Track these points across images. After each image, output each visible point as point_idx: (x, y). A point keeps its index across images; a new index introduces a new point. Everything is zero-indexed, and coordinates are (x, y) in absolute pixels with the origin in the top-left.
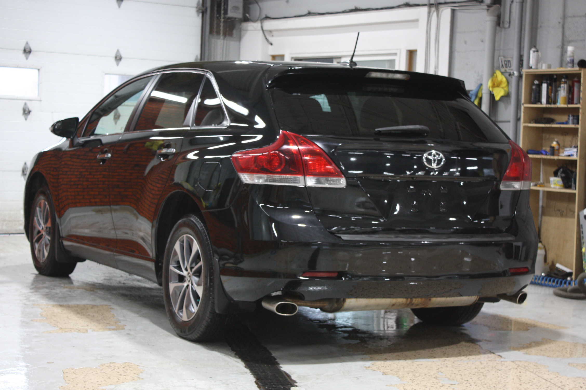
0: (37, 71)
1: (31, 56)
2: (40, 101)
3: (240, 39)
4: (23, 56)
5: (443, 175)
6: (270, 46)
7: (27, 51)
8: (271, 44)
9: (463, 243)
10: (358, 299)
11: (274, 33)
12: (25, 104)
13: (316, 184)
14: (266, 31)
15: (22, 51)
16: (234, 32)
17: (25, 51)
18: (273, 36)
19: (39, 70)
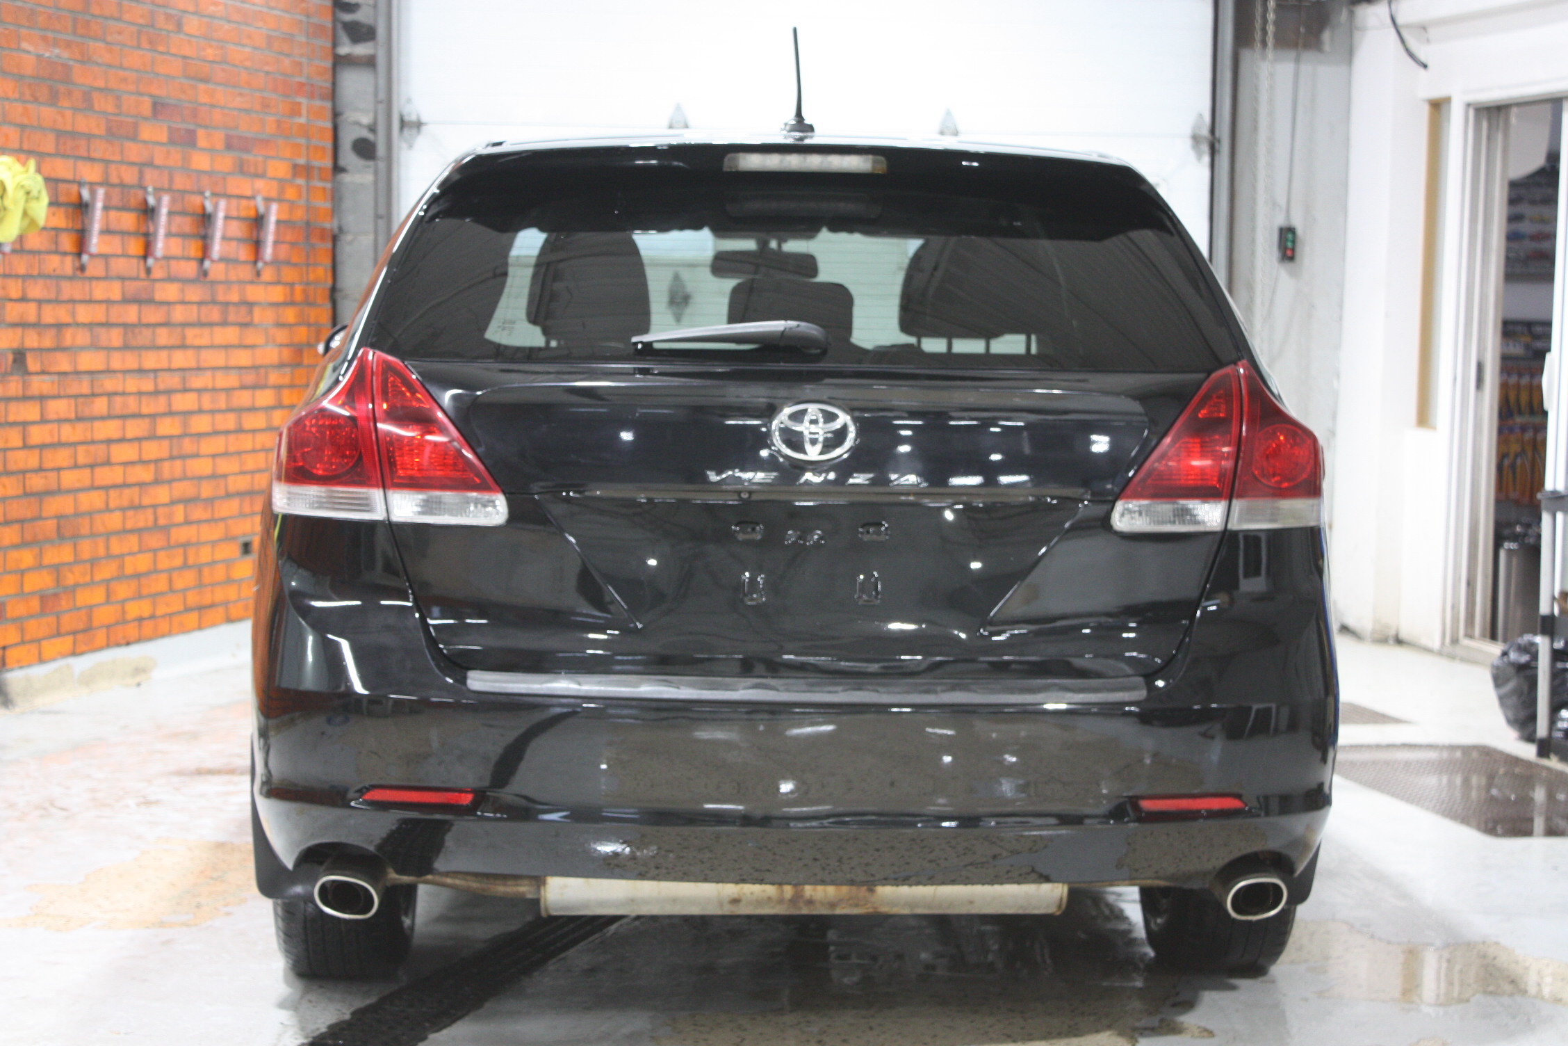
3: (1348, 54)
5: (851, 481)
6: (1422, 70)
8: (1425, 66)
9: (908, 710)
10: (593, 881)
11: (1433, 32)
13: (420, 513)
14: (1409, 26)
16: (1326, 36)
18: (1428, 41)
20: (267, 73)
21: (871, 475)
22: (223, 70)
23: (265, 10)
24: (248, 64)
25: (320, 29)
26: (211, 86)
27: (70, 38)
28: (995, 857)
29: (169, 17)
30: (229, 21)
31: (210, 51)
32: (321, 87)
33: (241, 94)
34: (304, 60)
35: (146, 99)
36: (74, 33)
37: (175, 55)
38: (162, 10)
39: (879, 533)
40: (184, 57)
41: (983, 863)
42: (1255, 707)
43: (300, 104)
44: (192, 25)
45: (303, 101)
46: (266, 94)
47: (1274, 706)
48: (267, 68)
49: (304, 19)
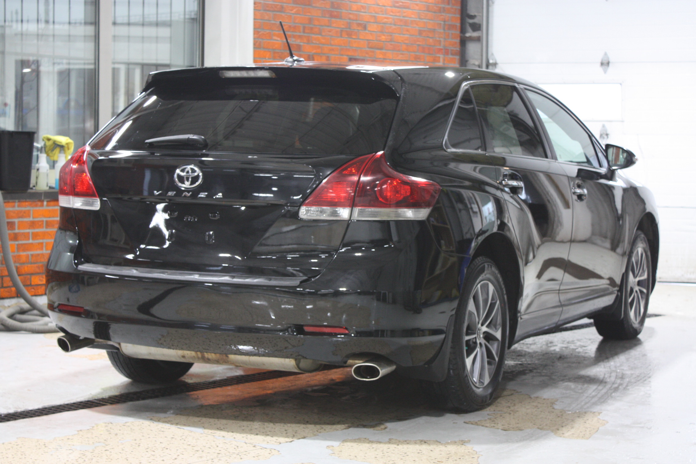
0: (620, 85)
1: (611, 69)
2: (623, 121)
4: (600, 69)
5: (199, 196)
7: (605, 64)
12: (604, 126)
15: (599, 64)
17: (602, 64)
19: (621, 84)
20: (419, 45)
21: (206, 193)
22: (391, 45)
23: (418, 20)
24: (406, 42)
25: (451, 27)
26: (384, 51)
27: (302, 34)
28: (286, 348)
29: (359, 25)
30: (395, 25)
31: (383, 37)
32: (452, 50)
33: (402, 54)
34: (442, 39)
35: (345, 57)
36: (304, 32)
37: (363, 39)
38: (355, 22)
39: (215, 216)
40: (368, 40)
41: (281, 350)
42: (382, 292)
43: (439, 57)
44: (373, 27)
45: (441, 56)
46: (417, 54)
47: (387, 292)
48: (418, 43)
49: (442, 23)
